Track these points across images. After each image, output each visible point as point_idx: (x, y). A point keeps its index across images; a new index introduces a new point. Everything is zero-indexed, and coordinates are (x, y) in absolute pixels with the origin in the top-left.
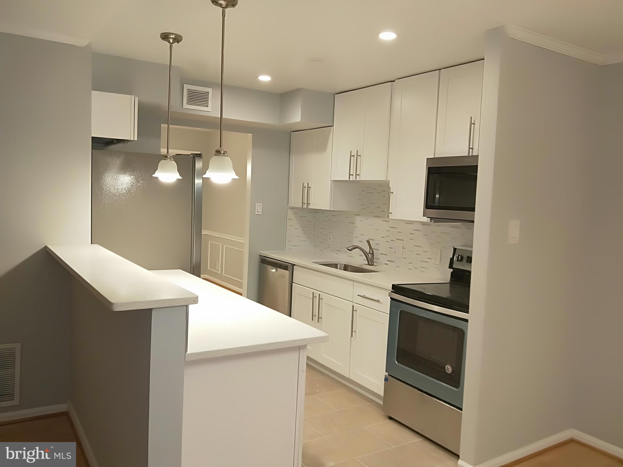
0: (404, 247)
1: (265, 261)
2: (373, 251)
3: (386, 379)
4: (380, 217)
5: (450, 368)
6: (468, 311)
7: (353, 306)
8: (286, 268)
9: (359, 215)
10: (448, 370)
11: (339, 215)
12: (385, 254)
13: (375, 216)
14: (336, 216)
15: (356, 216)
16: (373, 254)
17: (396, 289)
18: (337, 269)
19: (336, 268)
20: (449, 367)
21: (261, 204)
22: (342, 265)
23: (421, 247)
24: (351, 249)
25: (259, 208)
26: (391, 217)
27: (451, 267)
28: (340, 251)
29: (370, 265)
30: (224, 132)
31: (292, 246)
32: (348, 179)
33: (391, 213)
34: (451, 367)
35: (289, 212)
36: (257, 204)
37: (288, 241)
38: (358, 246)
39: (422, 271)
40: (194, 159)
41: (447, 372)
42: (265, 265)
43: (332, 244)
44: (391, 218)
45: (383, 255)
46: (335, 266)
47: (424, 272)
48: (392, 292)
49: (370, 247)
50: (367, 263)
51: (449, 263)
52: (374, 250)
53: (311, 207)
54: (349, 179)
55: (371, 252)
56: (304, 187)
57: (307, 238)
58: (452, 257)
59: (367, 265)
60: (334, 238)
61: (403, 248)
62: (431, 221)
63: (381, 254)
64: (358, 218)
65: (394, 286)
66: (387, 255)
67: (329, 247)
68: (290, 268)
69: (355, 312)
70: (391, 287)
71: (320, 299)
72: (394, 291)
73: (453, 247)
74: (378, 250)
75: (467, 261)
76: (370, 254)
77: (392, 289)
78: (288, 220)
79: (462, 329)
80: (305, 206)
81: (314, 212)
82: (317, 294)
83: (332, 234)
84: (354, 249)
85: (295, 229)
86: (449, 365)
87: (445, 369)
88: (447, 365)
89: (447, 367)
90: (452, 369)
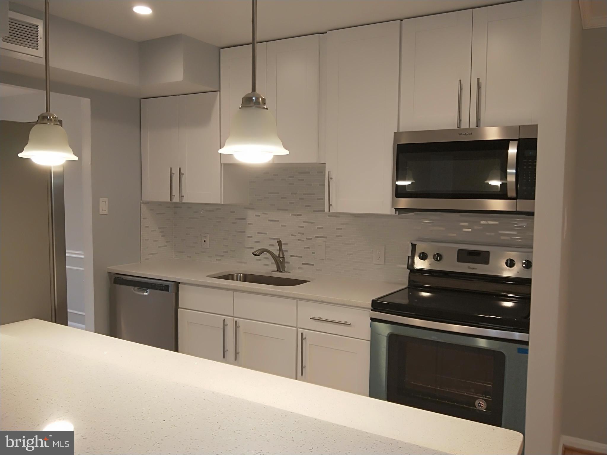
2: (283, 255)
4: (287, 210)
5: (484, 403)
7: (302, 334)
8: (165, 288)
9: (253, 209)
10: (480, 406)
11: (217, 209)
12: (297, 256)
13: (278, 210)
15: (248, 210)
16: (284, 257)
18: (234, 280)
19: (233, 279)
20: (481, 402)
21: (106, 200)
24: (259, 253)
25: (104, 206)
27: (410, 266)
28: (222, 256)
29: (281, 272)
30: (52, 94)
31: (150, 254)
33: (331, 205)
34: (484, 401)
35: (144, 208)
36: (101, 200)
37: (144, 249)
38: (267, 249)
41: (479, 409)
42: (119, 285)
45: (296, 257)
46: (230, 277)
48: (372, 310)
49: (281, 249)
50: (276, 269)
51: (407, 263)
52: (285, 253)
55: (281, 256)
56: (172, 174)
57: (167, 242)
58: (411, 256)
59: (277, 271)
60: (212, 240)
61: (326, 247)
62: (396, 213)
63: (294, 256)
64: (251, 214)
65: (374, 303)
66: (301, 257)
67: (204, 252)
68: (172, 286)
69: (304, 341)
70: (371, 303)
71: (236, 327)
72: (374, 308)
73: (411, 243)
74: (287, 251)
75: (437, 259)
76: (280, 257)
77: (372, 306)
78: (142, 220)
79: (502, 353)
80: (176, 200)
81: (174, 207)
82: (230, 322)
83: (208, 234)
84: (261, 254)
85: (152, 231)
86: (481, 400)
87: (475, 405)
88: (479, 400)
89: (479, 402)
90: (486, 404)
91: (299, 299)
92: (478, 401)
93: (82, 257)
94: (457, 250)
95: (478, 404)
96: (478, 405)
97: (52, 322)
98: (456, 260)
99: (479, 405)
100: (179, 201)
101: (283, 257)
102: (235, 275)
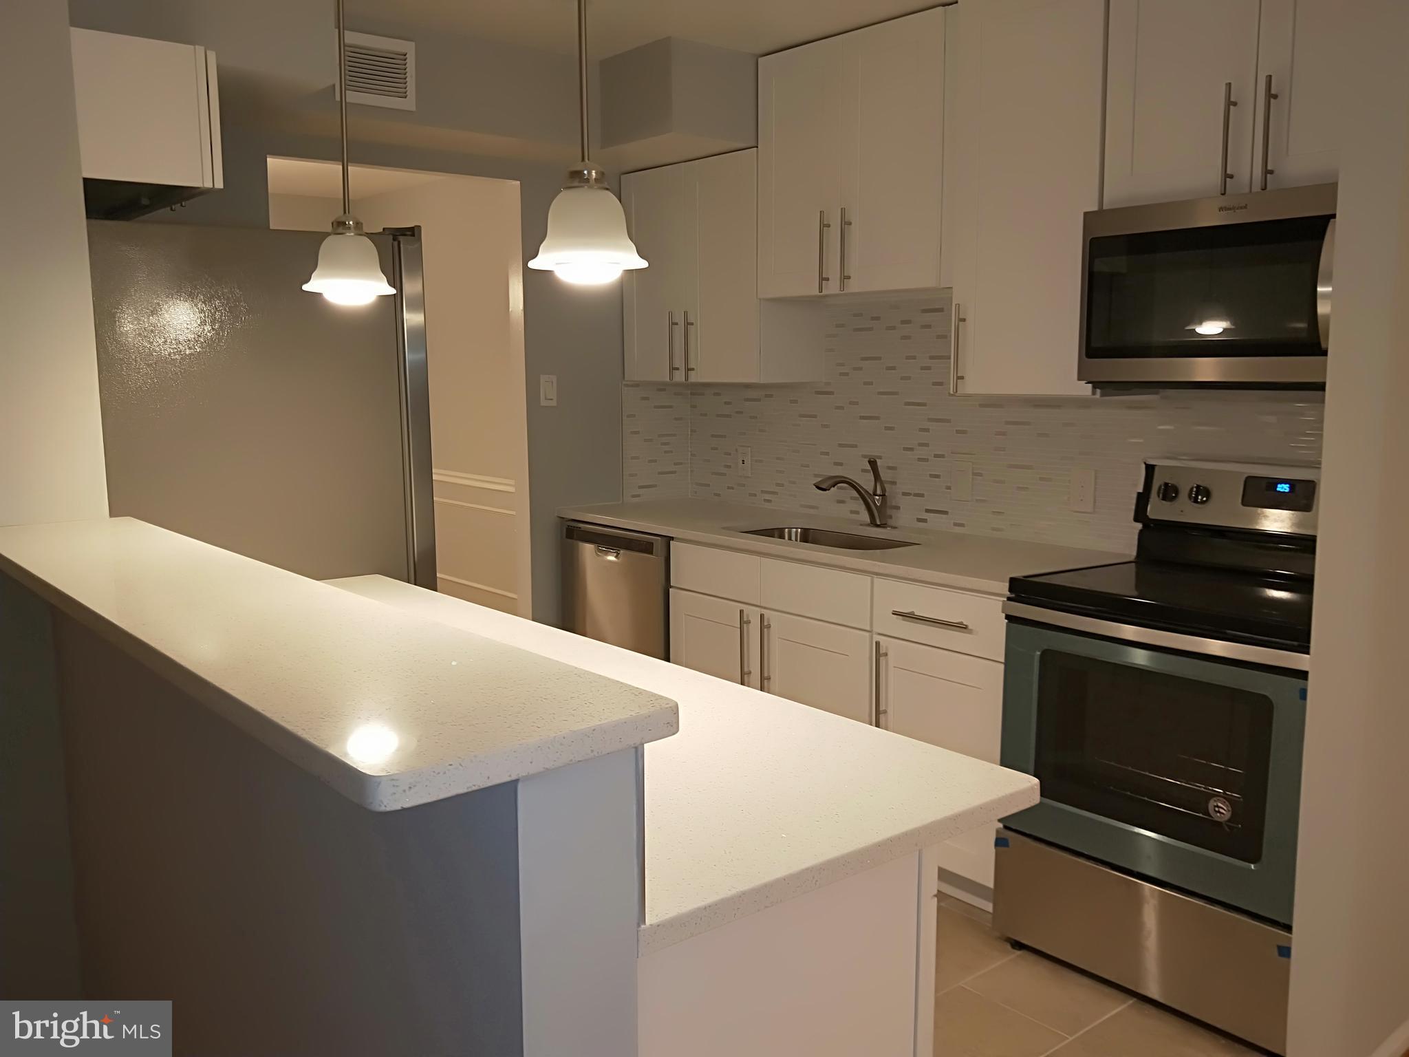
0: (975, 471)
1: (573, 532)
2: (883, 490)
3: (1000, 842)
4: (896, 393)
5: (1227, 806)
6: (1308, 647)
7: (877, 645)
8: (647, 548)
9: (831, 393)
10: (1219, 812)
11: (767, 396)
12: (913, 495)
13: (880, 393)
14: (759, 400)
15: (820, 396)
16: (885, 495)
17: (1021, 589)
18: (784, 539)
19: (782, 537)
20: (1220, 805)
21: (553, 378)
22: (797, 532)
23: (1029, 467)
24: (829, 485)
25: (548, 391)
26: (961, 387)
27: (1140, 514)
28: (775, 493)
29: (878, 526)
31: (641, 487)
32: (817, 293)
33: (962, 378)
34: (1227, 803)
35: (628, 395)
36: (543, 378)
37: (630, 475)
38: (845, 478)
40: (396, 243)
41: (1216, 819)
42: (575, 542)
43: (750, 476)
45: (911, 497)
46: (776, 533)
48: (1009, 599)
49: (877, 476)
50: (868, 520)
51: (1133, 507)
52: (887, 486)
53: (694, 378)
54: (821, 291)
55: (879, 492)
57: (675, 464)
58: (1141, 491)
59: (868, 525)
60: (756, 461)
61: (974, 474)
62: (1094, 393)
63: (904, 494)
65: (1015, 584)
66: (923, 495)
67: (743, 485)
68: (658, 544)
69: (882, 659)
70: (1007, 585)
71: (764, 626)
72: (1017, 596)
73: (1145, 463)
74: (894, 483)
75: (1196, 498)
76: (877, 496)
77: (1010, 590)
78: (624, 418)
79: (1264, 696)
80: (679, 377)
81: (691, 394)
82: (753, 615)
83: (749, 448)
84: (834, 486)
85: (646, 440)
86: (1221, 799)
87: (1208, 810)
88: (1215, 799)
89: (1215, 804)
90: (1230, 809)
91: (877, 574)
92: (1215, 801)
93: (512, 489)
94: (1243, 479)
95: (1215, 806)
96: (1215, 810)
97: (408, 583)
98: (1240, 501)
99: (1217, 809)
100: (684, 380)
101: (883, 495)
102: (787, 530)
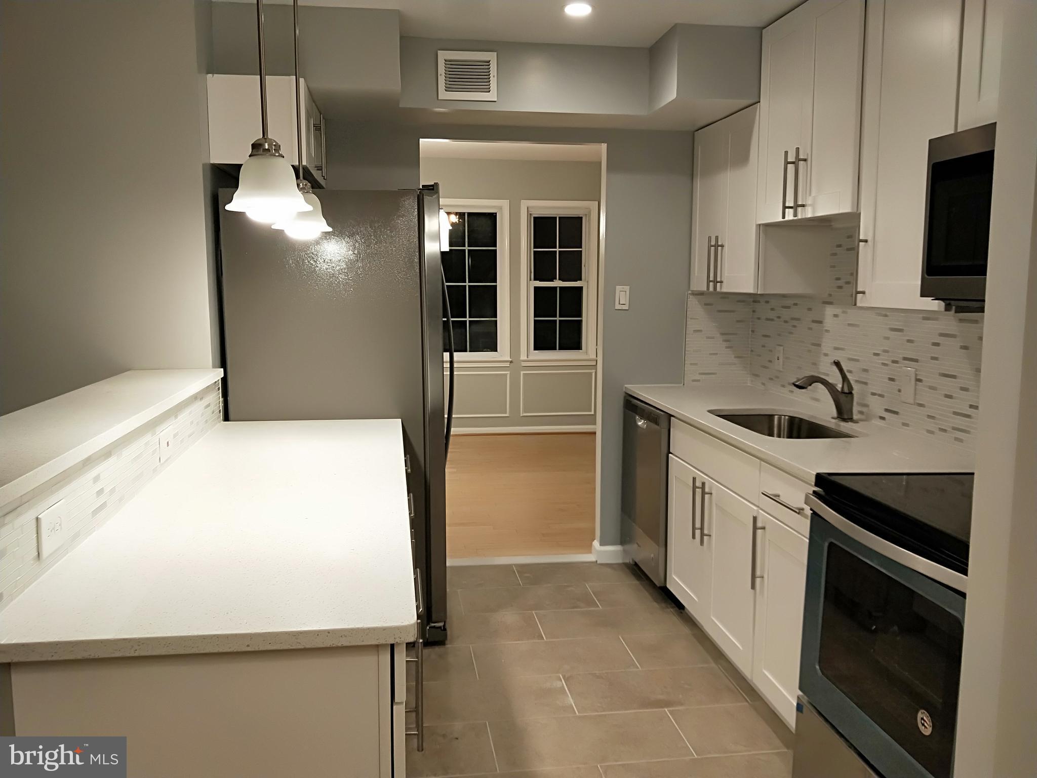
0: (918, 377)
2: (851, 387)
7: (755, 519)
8: (656, 420)
9: (830, 303)
11: (796, 304)
12: (879, 395)
14: (788, 307)
15: (827, 305)
16: (852, 392)
21: (627, 288)
23: (954, 377)
24: (806, 384)
25: (622, 296)
26: (861, 301)
29: (843, 420)
31: (700, 374)
32: (780, 219)
33: (863, 293)
35: (693, 302)
36: (618, 288)
37: (691, 364)
38: (819, 378)
39: (956, 439)
41: (922, 732)
42: (629, 412)
43: (781, 370)
44: (860, 305)
45: (876, 396)
47: (961, 440)
48: (814, 492)
49: (844, 378)
52: (854, 386)
53: (726, 289)
54: (784, 217)
55: (846, 390)
56: (711, 246)
57: (736, 357)
59: (835, 419)
61: (916, 380)
63: (873, 394)
64: (830, 311)
65: (822, 479)
66: (884, 396)
67: (777, 377)
68: (662, 418)
69: (759, 532)
70: (814, 480)
71: (704, 492)
76: (846, 393)
77: (816, 485)
78: (688, 320)
80: (712, 287)
81: (753, 301)
83: (782, 347)
84: (810, 385)
85: (708, 338)
87: (917, 721)
90: (931, 724)
92: (922, 713)
95: (922, 719)
96: (921, 722)
99: (923, 722)
